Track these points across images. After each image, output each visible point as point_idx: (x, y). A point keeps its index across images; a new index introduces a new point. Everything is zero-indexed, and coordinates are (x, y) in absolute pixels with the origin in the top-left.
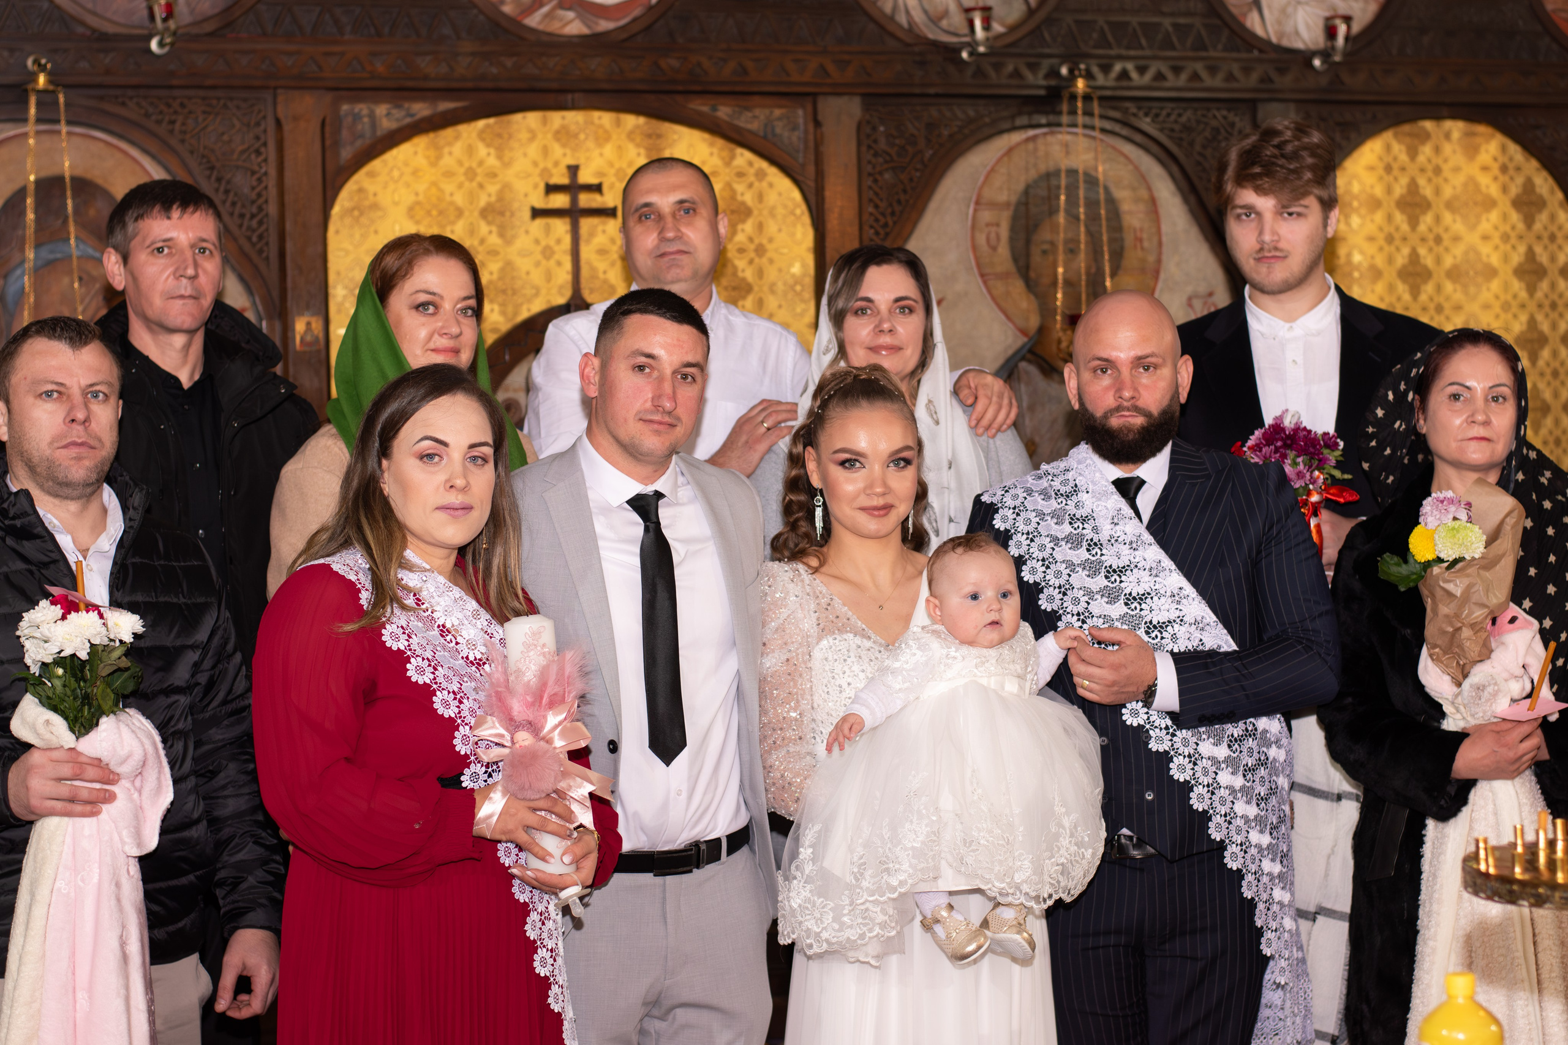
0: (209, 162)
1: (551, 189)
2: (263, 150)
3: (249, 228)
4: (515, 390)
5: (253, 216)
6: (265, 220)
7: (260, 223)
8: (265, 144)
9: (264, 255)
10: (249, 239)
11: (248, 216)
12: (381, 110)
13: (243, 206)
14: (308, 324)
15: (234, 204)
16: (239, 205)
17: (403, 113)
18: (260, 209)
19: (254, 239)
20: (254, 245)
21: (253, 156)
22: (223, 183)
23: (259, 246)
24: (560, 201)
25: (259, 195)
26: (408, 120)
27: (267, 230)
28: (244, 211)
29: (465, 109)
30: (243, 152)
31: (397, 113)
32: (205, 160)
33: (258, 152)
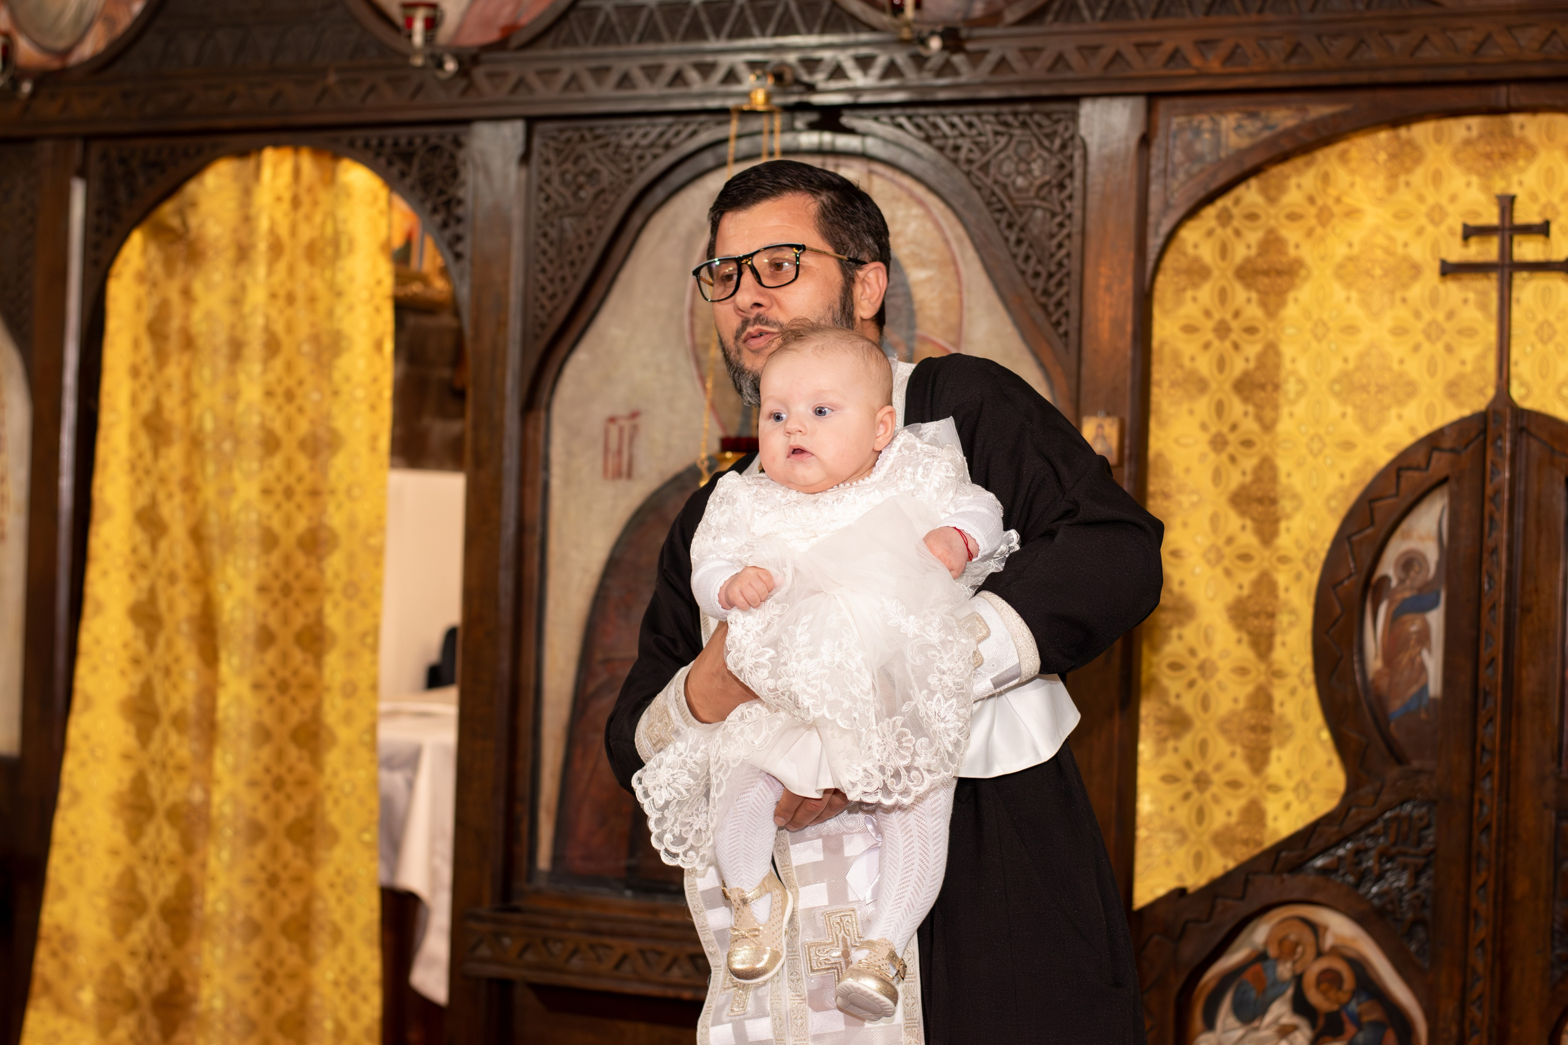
0: (1000, 201)
1: (1470, 233)
2: (1067, 182)
3: (1046, 293)
4: (1421, 539)
5: (1051, 275)
6: (1066, 280)
7: (1060, 284)
8: (1071, 175)
9: (1062, 330)
10: (1044, 307)
11: (1044, 275)
12: (1228, 121)
13: (1039, 262)
14: (1100, 426)
15: (1027, 258)
16: (1033, 261)
17: (1258, 124)
18: (1060, 264)
19: (1051, 308)
20: (1049, 315)
21: (1055, 192)
22: (1016, 229)
23: (1054, 318)
24: (1488, 250)
25: (1060, 246)
26: (1266, 134)
27: (1067, 294)
28: (1040, 268)
29: (1344, 115)
30: (1041, 187)
31: (1251, 126)
32: (994, 199)
33: (1062, 186)
